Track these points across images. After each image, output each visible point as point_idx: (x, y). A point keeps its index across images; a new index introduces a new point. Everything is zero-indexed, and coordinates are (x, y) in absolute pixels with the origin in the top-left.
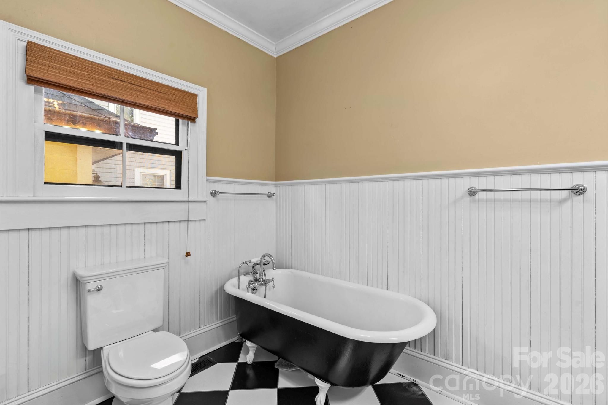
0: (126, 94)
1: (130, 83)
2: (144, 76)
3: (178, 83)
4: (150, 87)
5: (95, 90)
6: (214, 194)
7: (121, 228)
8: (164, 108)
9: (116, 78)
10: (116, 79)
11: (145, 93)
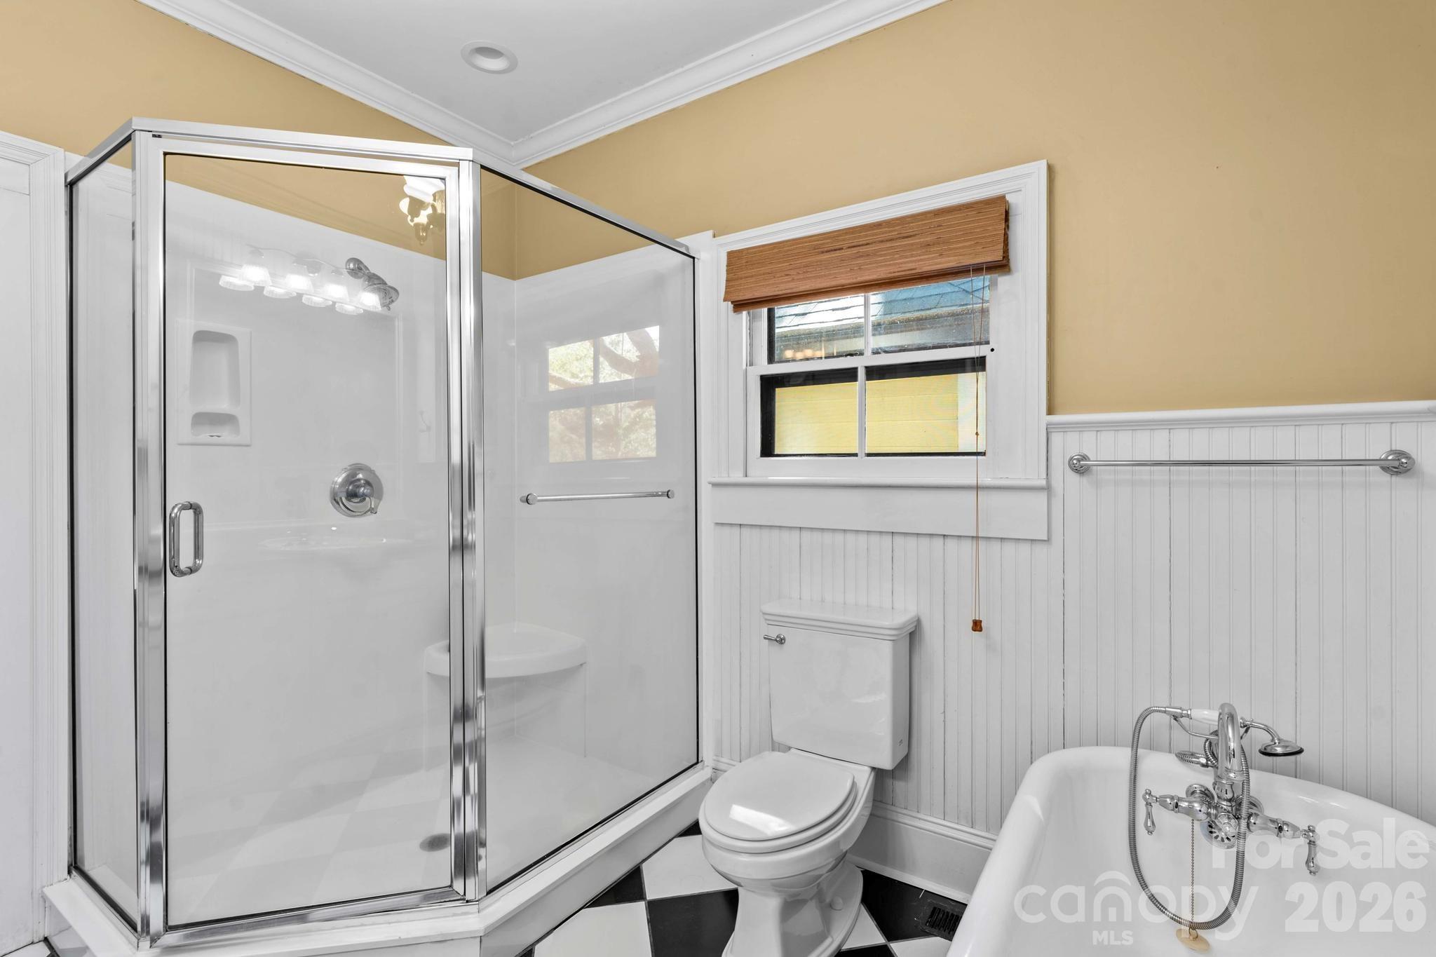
0: (842, 273)
1: (849, 247)
2: (869, 220)
3: (931, 197)
4: (887, 236)
5: (796, 287)
6: (1080, 467)
7: (850, 537)
8: (911, 270)
9: (826, 249)
10: (827, 252)
11: (875, 254)
